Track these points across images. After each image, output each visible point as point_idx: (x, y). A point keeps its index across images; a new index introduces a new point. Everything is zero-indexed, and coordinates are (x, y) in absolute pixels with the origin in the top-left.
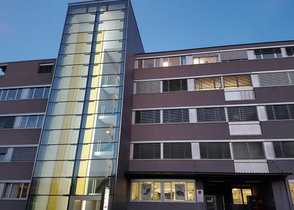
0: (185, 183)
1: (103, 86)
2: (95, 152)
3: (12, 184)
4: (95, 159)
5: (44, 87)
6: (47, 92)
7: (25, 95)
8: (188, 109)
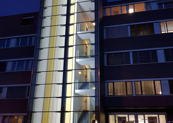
0: (157, 116)
1: (78, 33)
2: (75, 90)
3: (8, 117)
5: (27, 37)
7: (13, 44)
8: (156, 50)
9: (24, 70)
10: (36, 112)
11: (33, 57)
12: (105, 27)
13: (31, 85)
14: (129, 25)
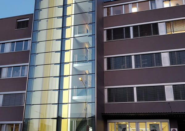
1: (76, 36)
2: (73, 97)
3: (5, 125)
4: (74, 103)
5: (23, 41)
6: (26, 45)
7: (8, 48)
9: (20, 77)
10: (32, 119)
11: (28, 63)
12: (105, 29)
13: (27, 91)
14: (131, 26)
